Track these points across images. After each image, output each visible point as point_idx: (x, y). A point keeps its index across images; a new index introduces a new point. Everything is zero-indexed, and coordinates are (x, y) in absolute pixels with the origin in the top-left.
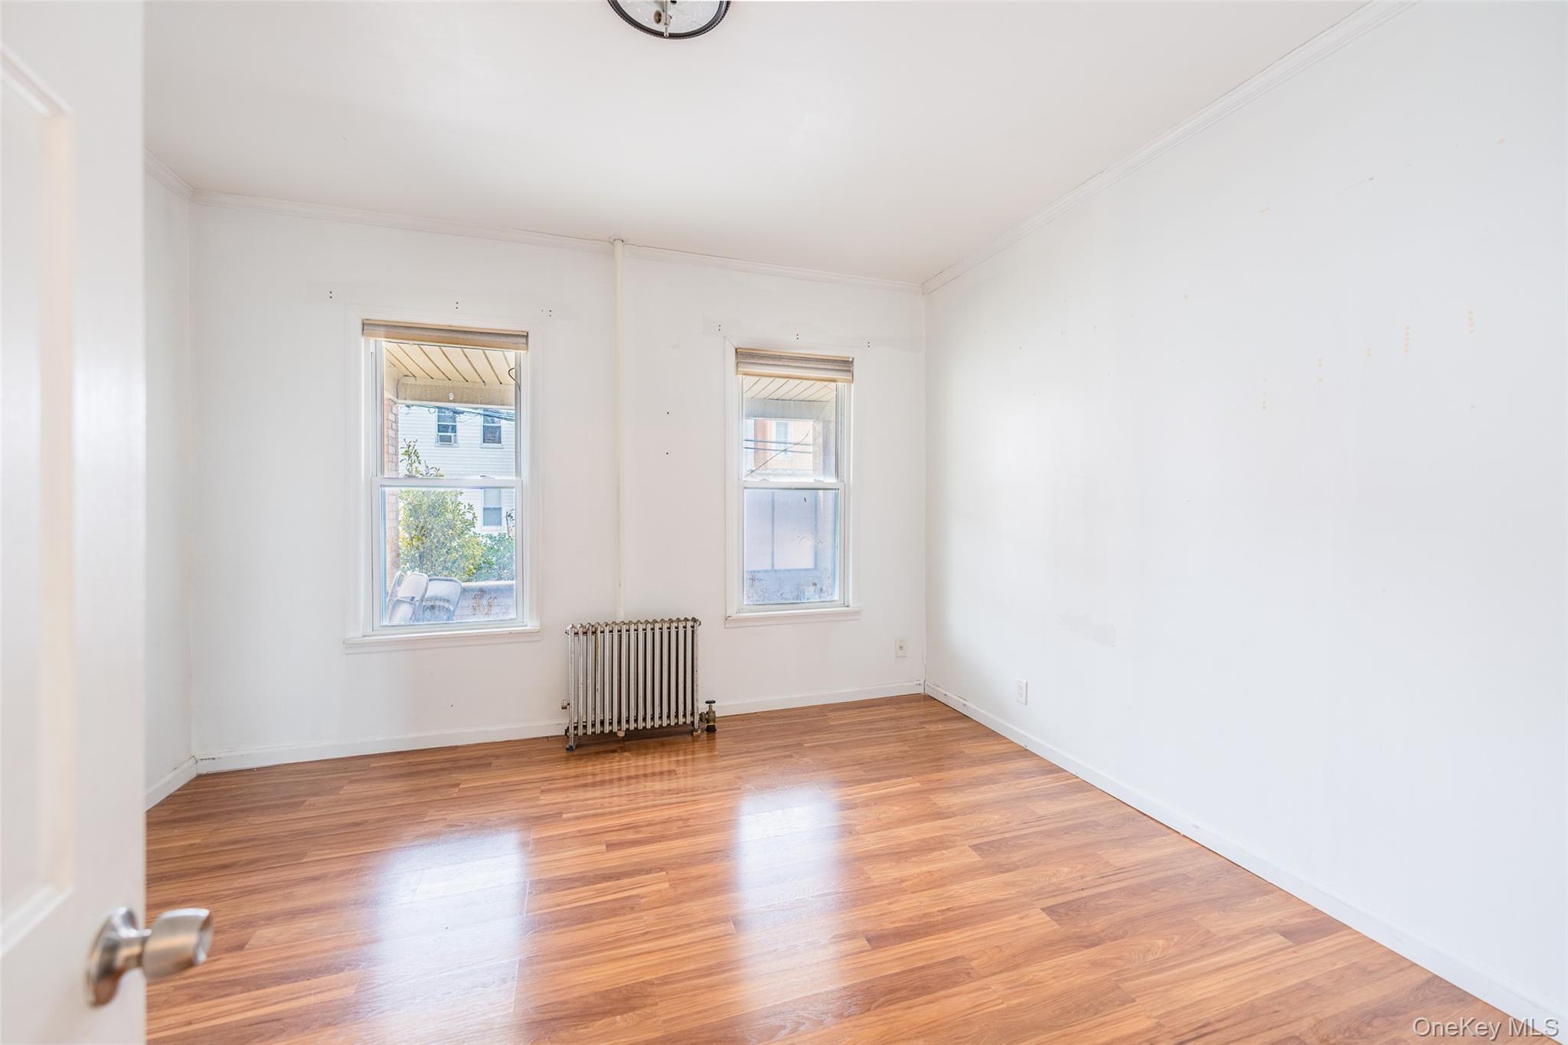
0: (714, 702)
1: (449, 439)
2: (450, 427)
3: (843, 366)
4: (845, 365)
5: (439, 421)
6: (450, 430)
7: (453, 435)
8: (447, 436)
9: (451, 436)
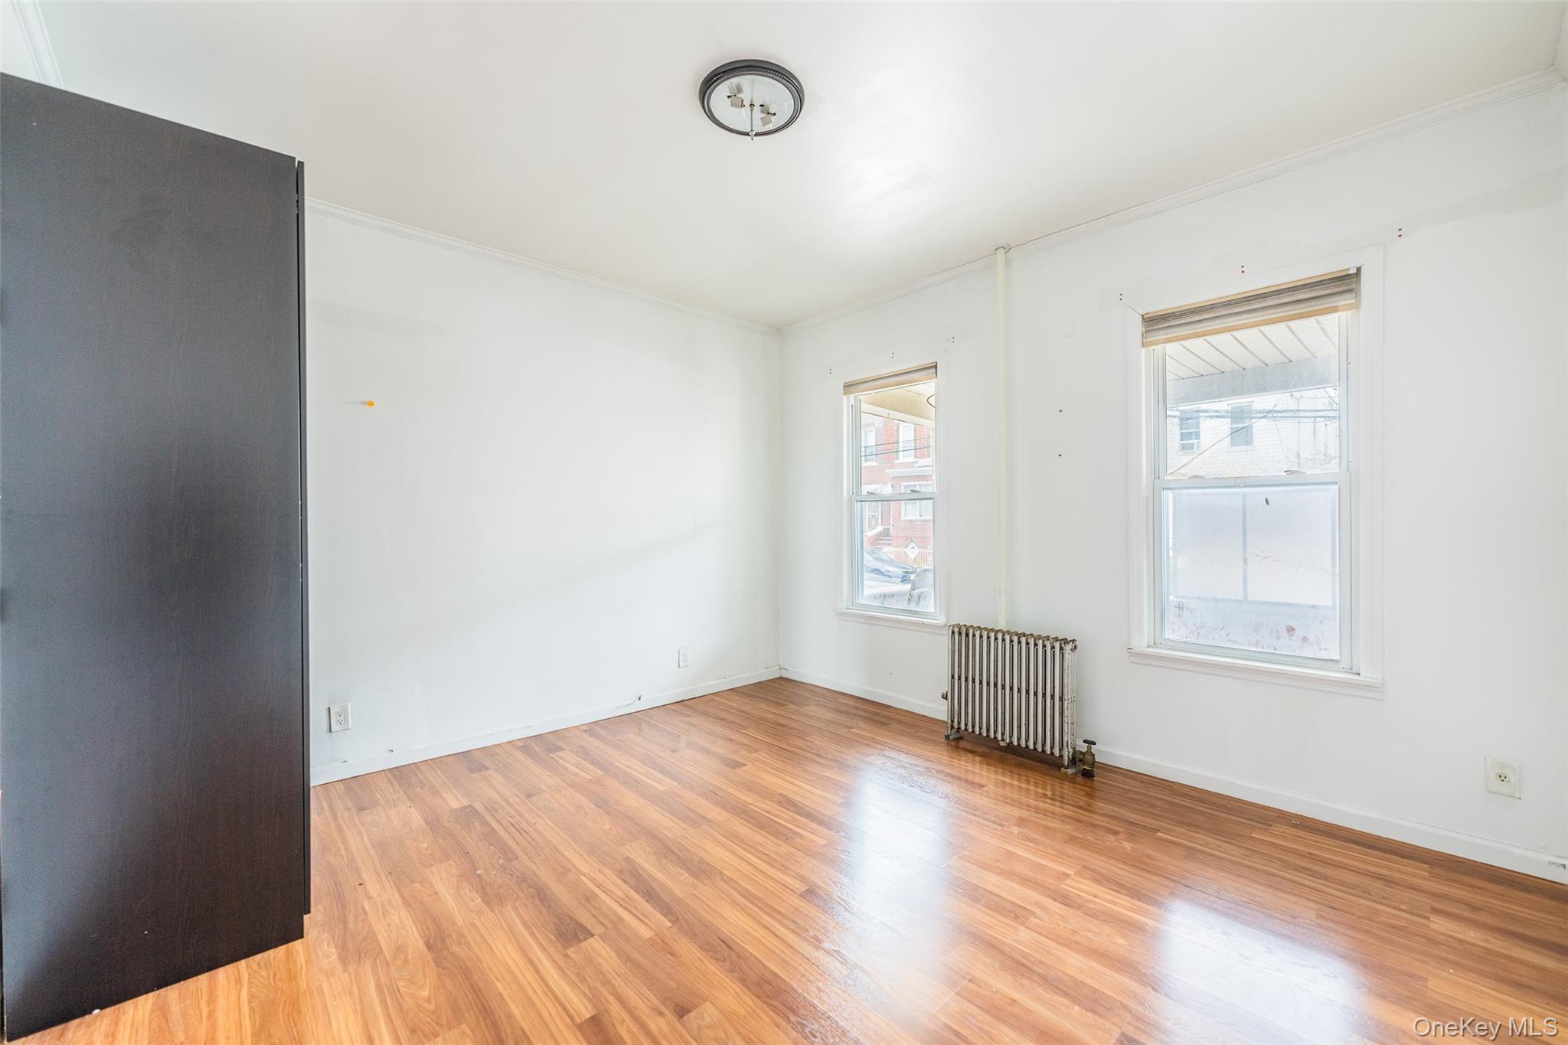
0: (1094, 744)
1: (1191, 446)
2: (1194, 434)
3: (1339, 286)
4: (1346, 282)
5: (1181, 429)
6: (1194, 436)
7: (1195, 441)
8: (1190, 444)
9: (1193, 444)
